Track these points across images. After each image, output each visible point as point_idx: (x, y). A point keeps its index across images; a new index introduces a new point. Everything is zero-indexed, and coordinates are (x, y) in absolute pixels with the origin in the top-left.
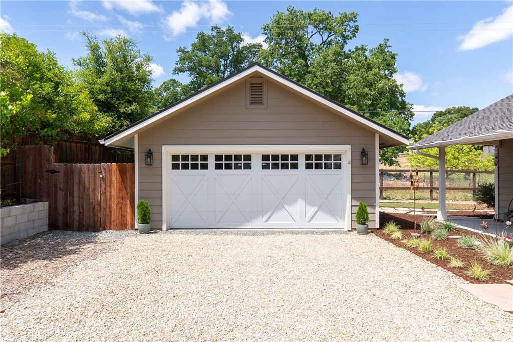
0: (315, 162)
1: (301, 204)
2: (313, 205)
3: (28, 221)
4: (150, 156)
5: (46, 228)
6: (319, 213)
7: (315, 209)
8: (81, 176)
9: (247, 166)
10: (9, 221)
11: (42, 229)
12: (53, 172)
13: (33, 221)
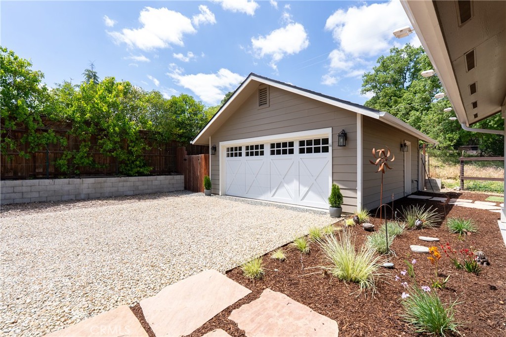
0: (308, 147)
1: (295, 183)
2: (305, 186)
3: (169, 184)
4: (215, 149)
5: (183, 189)
6: (310, 193)
7: (306, 189)
8: (193, 162)
9: (262, 153)
10: (156, 183)
11: (179, 189)
12: (185, 160)
13: (173, 184)
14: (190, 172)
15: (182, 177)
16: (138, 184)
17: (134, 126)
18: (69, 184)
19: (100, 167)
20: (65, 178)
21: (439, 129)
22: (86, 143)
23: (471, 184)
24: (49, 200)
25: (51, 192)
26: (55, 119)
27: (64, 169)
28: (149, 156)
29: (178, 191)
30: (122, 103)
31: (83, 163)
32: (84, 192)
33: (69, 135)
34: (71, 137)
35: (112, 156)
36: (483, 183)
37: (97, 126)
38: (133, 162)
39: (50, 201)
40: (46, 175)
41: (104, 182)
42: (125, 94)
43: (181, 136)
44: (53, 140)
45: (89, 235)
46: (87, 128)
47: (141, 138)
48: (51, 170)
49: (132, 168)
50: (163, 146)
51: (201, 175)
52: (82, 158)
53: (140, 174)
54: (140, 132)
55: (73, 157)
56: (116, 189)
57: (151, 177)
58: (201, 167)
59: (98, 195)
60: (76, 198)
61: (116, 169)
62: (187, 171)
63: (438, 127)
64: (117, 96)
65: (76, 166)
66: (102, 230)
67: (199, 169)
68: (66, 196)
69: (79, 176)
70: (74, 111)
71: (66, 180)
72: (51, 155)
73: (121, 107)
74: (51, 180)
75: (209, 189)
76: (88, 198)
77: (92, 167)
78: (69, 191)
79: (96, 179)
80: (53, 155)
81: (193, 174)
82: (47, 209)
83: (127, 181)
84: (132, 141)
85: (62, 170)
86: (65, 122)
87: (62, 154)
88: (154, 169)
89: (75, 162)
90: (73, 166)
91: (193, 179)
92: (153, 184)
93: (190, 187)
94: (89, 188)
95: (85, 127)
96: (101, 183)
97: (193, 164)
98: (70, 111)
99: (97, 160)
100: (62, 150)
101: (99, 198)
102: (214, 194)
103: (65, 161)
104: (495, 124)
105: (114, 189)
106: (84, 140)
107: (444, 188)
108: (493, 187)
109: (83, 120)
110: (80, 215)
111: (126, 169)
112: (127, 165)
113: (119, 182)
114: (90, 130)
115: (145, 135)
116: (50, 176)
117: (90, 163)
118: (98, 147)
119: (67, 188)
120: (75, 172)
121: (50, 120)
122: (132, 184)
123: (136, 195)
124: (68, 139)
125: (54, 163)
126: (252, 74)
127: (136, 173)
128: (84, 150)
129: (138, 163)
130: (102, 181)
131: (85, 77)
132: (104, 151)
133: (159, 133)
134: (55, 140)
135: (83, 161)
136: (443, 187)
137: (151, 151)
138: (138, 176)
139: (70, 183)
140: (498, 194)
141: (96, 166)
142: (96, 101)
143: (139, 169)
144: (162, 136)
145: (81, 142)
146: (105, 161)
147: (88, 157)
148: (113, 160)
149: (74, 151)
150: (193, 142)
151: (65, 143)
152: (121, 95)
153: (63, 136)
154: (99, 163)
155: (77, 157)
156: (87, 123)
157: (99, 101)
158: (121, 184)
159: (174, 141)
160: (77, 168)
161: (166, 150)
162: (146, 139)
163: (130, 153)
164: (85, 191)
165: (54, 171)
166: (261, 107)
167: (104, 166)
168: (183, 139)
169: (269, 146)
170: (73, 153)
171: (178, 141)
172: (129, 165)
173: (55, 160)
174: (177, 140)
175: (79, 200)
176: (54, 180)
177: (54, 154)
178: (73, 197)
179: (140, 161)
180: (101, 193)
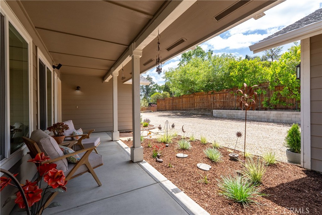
22: (276, 92)
27: (264, 106)
31: (274, 103)
32: (271, 118)
33: (268, 89)
41: (282, 114)
55: (269, 100)
56: (290, 119)
59: (279, 121)
60: (267, 120)
65: (271, 104)
68: (263, 119)
78: (264, 117)
94: (274, 116)
99: (287, 101)
103: (265, 102)
105: (288, 119)
113: (293, 114)
117: (278, 102)
119: (264, 115)
124: (268, 91)
145: (273, 91)
146: (292, 101)
147: (277, 99)
151: (264, 94)
158: (294, 116)
167: (289, 104)
170: (270, 98)
180: (281, 120)
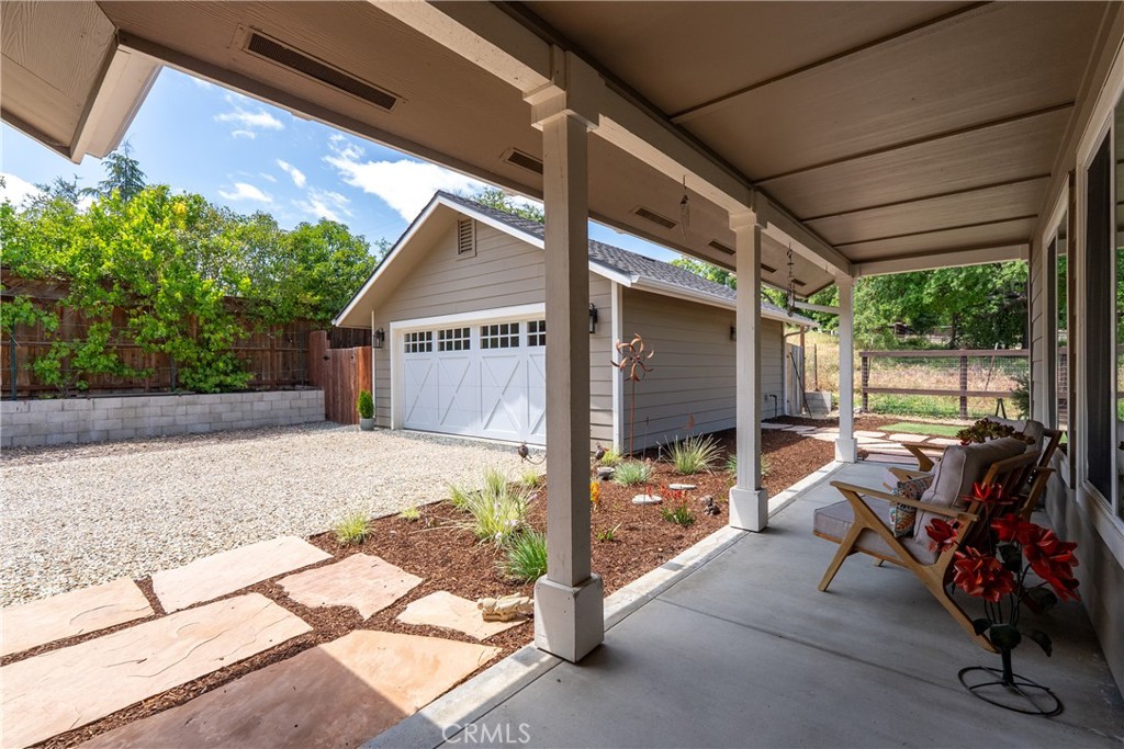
0: (542, 334)
1: (522, 402)
2: (538, 406)
3: (291, 408)
5: (322, 418)
7: (540, 412)
8: (341, 363)
9: (467, 345)
10: (261, 406)
11: (314, 419)
12: (326, 358)
13: (300, 408)
14: (335, 383)
15: (321, 393)
16: (220, 408)
17: (213, 290)
18: (63, 410)
19: (134, 373)
20: (55, 398)
21: (867, 294)
22: (103, 325)
23: (881, 400)
24: (16, 443)
25: (22, 427)
26: (30, 275)
27: (54, 377)
28: (247, 351)
29: (310, 423)
30: (183, 241)
31: (95, 366)
32: (98, 427)
33: (62, 308)
34: (66, 311)
35: (162, 351)
36: (902, 399)
37: (126, 288)
38: (209, 365)
39: (20, 447)
40: (10, 391)
41: (144, 406)
42: (191, 222)
43: (316, 308)
44: (27, 318)
45: (92, 498)
46: (104, 292)
47: (228, 313)
48: (23, 381)
49: (206, 376)
50: (278, 328)
51: (357, 390)
52: (93, 355)
53: (224, 388)
54: (227, 300)
55: (73, 355)
56: (170, 419)
57: (250, 395)
58: (357, 374)
59: (131, 433)
60: (78, 439)
61: (169, 378)
62: (331, 381)
63: (865, 290)
64: (173, 226)
65: (79, 372)
66: (120, 491)
67: (353, 377)
68: (55, 436)
69: (86, 393)
70: (73, 258)
71: (58, 403)
72: (21, 349)
73: (179, 250)
74: (22, 403)
75: (369, 417)
76: (107, 438)
77: (115, 374)
78: (63, 423)
79: (125, 399)
80: (26, 349)
81: (342, 386)
82: (12, 461)
83: (196, 404)
84: (207, 321)
85: (49, 381)
86: (54, 280)
87: (47, 348)
88: (259, 377)
89: (77, 364)
90: (74, 374)
91: (342, 398)
92: (255, 408)
93: (336, 415)
94: (107, 419)
95: (99, 290)
96: (136, 407)
97: (342, 367)
98: (62, 258)
99: (128, 359)
100: (47, 340)
101: (130, 440)
102: (380, 427)
103: (56, 362)
104: (960, 286)
105: (164, 421)
106: (99, 319)
107: (837, 408)
108: (916, 405)
109: (95, 276)
110: (81, 469)
111: (193, 379)
112: (194, 369)
113: (178, 405)
114: (112, 296)
115: (234, 307)
116: (19, 395)
117: (112, 365)
118: (129, 333)
119: (58, 418)
120: (78, 385)
121: (18, 276)
122: (207, 410)
123: (217, 431)
124: (61, 315)
125: (29, 365)
126: (440, 193)
127: (217, 386)
128: (96, 339)
129: (221, 365)
130: (139, 404)
131: (110, 170)
132: (143, 341)
133: (268, 303)
134: (32, 318)
135: (94, 361)
136: (833, 409)
137: (251, 340)
138: (221, 392)
139: (66, 407)
140: (920, 419)
141: (126, 372)
142: (125, 237)
143: (222, 377)
144: (275, 309)
145: (90, 322)
146: (147, 361)
147: (106, 352)
148: (165, 359)
149: (77, 340)
150: (337, 323)
151: (54, 325)
152: (182, 223)
153: (49, 310)
154: (132, 366)
155: (81, 354)
156: (105, 282)
157: (131, 237)
158: (181, 410)
159: (302, 319)
160: (82, 377)
161: (286, 338)
162: (238, 314)
163: (204, 344)
164: (100, 425)
165: (28, 384)
166: (463, 256)
167: (144, 373)
168: (321, 315)
169: (479, 331)
170: (73, 346)
171: (311, 319)
172: (200, 371)
173: (32, 360)
174: (308, 317)
175: (85, 444)
176: (28, 402)
177: (30, 348)
178: (72, 437)
179: (225, 362)
180: (136, 429)
